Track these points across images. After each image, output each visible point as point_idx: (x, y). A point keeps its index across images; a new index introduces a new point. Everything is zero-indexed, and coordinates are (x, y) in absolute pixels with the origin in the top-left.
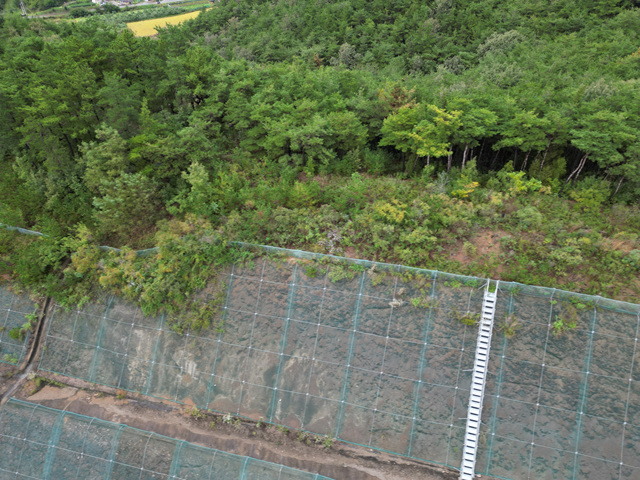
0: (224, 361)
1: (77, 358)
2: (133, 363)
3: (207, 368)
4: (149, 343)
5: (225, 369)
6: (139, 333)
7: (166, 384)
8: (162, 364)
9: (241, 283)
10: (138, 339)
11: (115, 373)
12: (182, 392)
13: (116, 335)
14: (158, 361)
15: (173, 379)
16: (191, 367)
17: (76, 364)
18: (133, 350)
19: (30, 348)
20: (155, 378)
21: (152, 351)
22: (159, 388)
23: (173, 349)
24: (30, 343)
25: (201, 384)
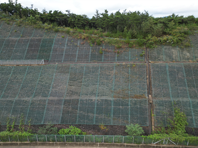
0: (195, 52)
1: (159, 57)
2: (174, 56)
3: (192, 54)
4: (176, 52)
5: (196, 53)
6: (173, 50)
7: (183, 58)
8: (181, 54)
9: (193, 38)
10: (173, 51)
11: (170, 58)
12: (188, 59)
13: (167, 51)
14: (180, 54)
15: (185, 57)
16: (188, 54)
17: (159, 58)
18: (172, 53)
19: (145, 58)
20: (180, 58)
21: (177, 52)
22: (182, 59)
23: (182, 52)
24: (145, 57)
25: (192, 57)
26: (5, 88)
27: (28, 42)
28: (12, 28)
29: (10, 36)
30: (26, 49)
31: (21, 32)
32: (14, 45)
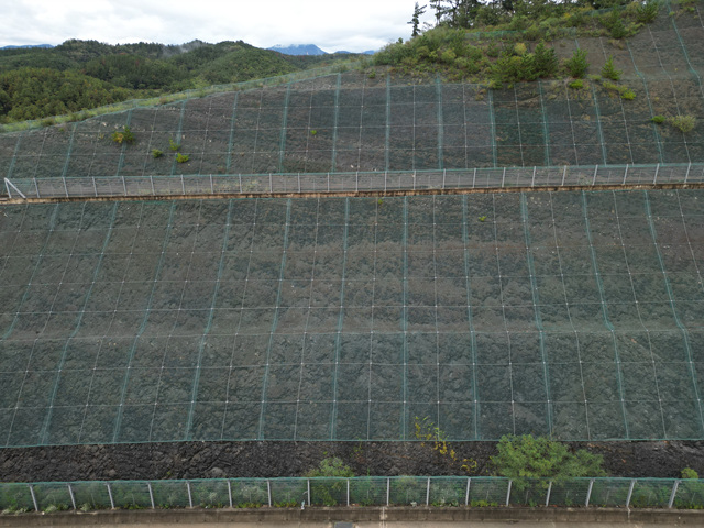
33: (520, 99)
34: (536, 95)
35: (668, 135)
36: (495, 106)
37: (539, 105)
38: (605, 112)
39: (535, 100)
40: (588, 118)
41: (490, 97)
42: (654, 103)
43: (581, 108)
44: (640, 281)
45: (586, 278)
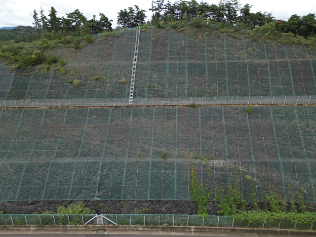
26: (303, 143)
27: (288, 67)
28: (245, 45)
29: (248, 58)
30: (290, 79)
31: (264, 51)
32: (267, 71)
33: (25, 72)
34: (32, 71)
35: (72, 87)
36: (15, 75)
37: (31, 75)
38: (55, 78)
39: (31, 73)
40: (47, 80)
41: (15, 71)
42: (73, 75)
43: (46, 77)
44: (26, 143)
45: (9, 142)
